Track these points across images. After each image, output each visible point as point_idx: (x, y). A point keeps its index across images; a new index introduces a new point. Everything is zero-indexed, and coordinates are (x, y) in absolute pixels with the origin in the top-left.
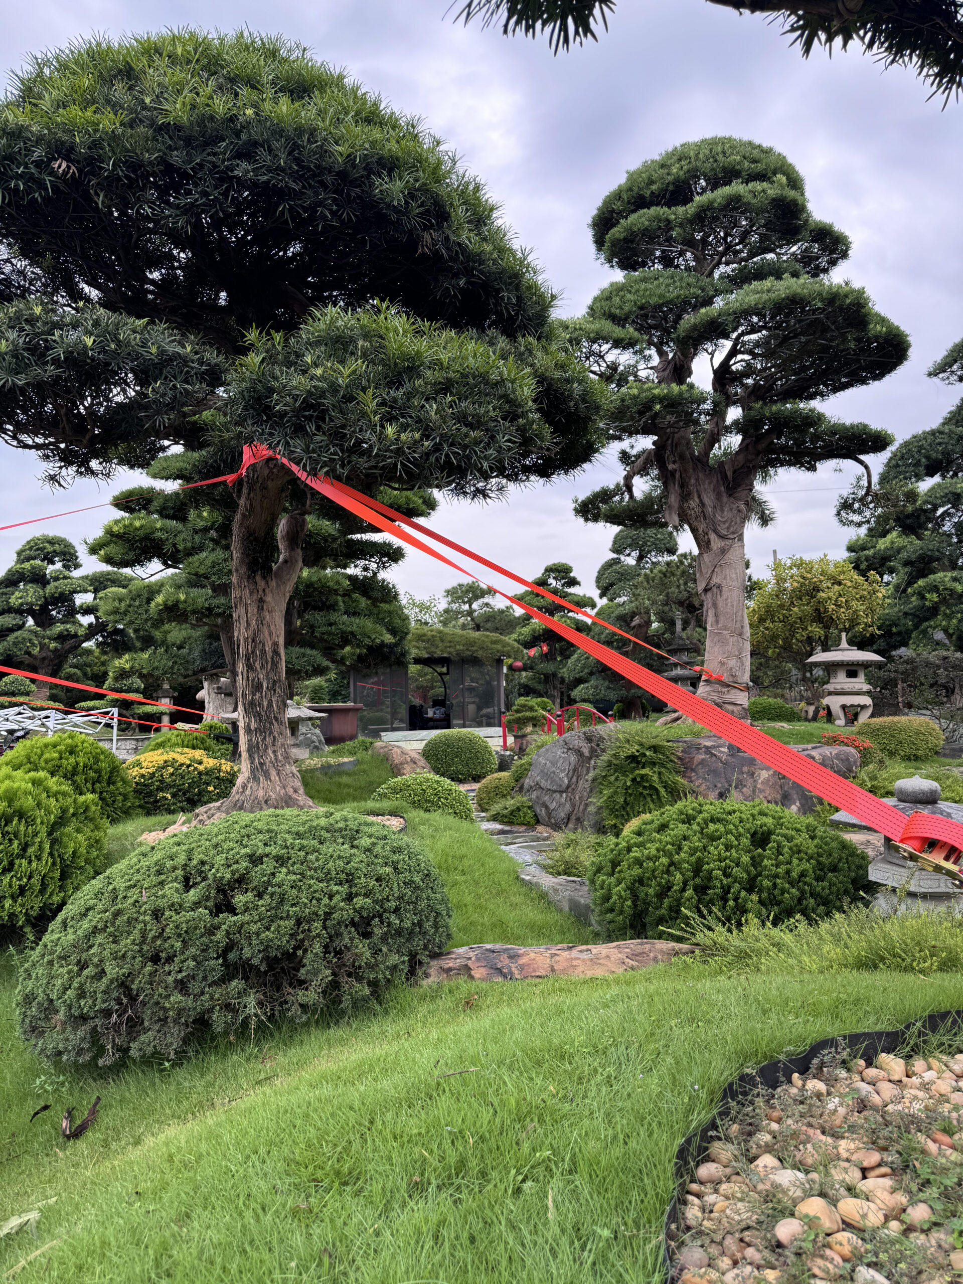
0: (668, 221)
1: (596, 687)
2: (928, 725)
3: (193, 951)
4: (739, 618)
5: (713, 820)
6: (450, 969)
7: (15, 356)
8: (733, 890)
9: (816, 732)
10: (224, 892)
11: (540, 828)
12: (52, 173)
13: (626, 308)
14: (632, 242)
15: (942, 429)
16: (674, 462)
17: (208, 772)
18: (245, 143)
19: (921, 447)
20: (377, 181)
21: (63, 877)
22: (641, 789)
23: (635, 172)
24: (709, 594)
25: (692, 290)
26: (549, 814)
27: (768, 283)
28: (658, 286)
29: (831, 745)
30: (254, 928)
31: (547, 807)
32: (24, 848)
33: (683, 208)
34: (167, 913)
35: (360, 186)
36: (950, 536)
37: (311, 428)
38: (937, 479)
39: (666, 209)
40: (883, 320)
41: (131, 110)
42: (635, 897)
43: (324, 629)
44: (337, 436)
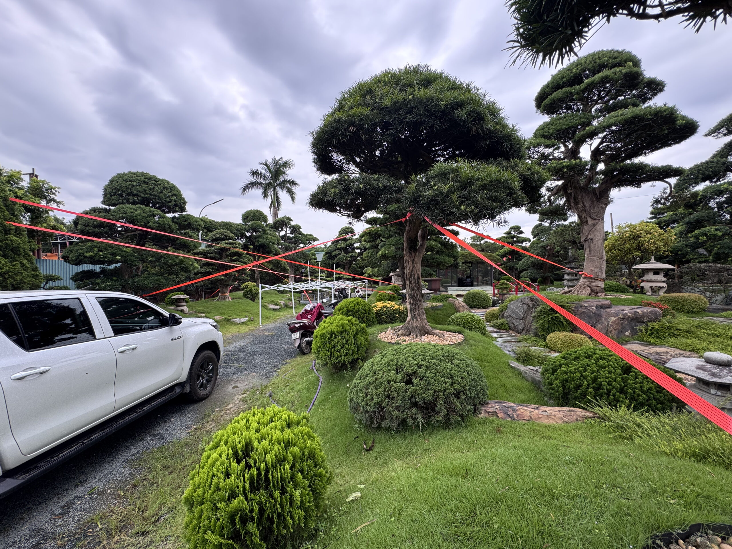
0: (571, 93)
1: (531, 273)
2: (700, 298)
3: (400, 397)
4: (601, 252)
5: (601, 358)
6: (489, 412)
7: (340, 193)
8: (612, 392)
9: (638, 300)
10: (409, 377)
11: (511, 331)
12: (349, 132)
13: (551, 132)
14: (553, 104)
15: (712, 160)
16: (571, 190)
17: (396, 310)
18: (409, 108)
19: (700, 170)
20: (456, 111)
21: (358, 350)
22: (555, 322)
23: (556, 75)
24: (587, 242)
25: (582, 120)
26: (515, 327)
27: (620, 112)
28: (566, 121)
29: (646, 307)
30: (420, 392)
31: (514, 324)
32: (347, 341)
33: (579, 86)
34: (392, 383)
35: (449, 115)
36: (713, 208)
37: (433, 208)
38: (707, 183)
39: (570, 88)
40: (684, 117)
41: (372, 105)
42: (564, 387)
43: (431, 260)
44: (443, 210)
